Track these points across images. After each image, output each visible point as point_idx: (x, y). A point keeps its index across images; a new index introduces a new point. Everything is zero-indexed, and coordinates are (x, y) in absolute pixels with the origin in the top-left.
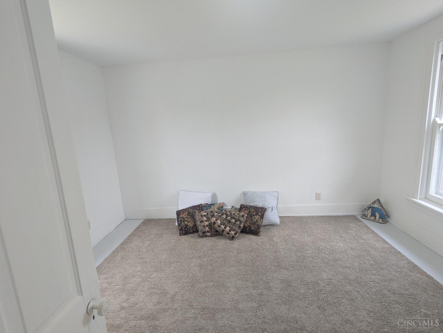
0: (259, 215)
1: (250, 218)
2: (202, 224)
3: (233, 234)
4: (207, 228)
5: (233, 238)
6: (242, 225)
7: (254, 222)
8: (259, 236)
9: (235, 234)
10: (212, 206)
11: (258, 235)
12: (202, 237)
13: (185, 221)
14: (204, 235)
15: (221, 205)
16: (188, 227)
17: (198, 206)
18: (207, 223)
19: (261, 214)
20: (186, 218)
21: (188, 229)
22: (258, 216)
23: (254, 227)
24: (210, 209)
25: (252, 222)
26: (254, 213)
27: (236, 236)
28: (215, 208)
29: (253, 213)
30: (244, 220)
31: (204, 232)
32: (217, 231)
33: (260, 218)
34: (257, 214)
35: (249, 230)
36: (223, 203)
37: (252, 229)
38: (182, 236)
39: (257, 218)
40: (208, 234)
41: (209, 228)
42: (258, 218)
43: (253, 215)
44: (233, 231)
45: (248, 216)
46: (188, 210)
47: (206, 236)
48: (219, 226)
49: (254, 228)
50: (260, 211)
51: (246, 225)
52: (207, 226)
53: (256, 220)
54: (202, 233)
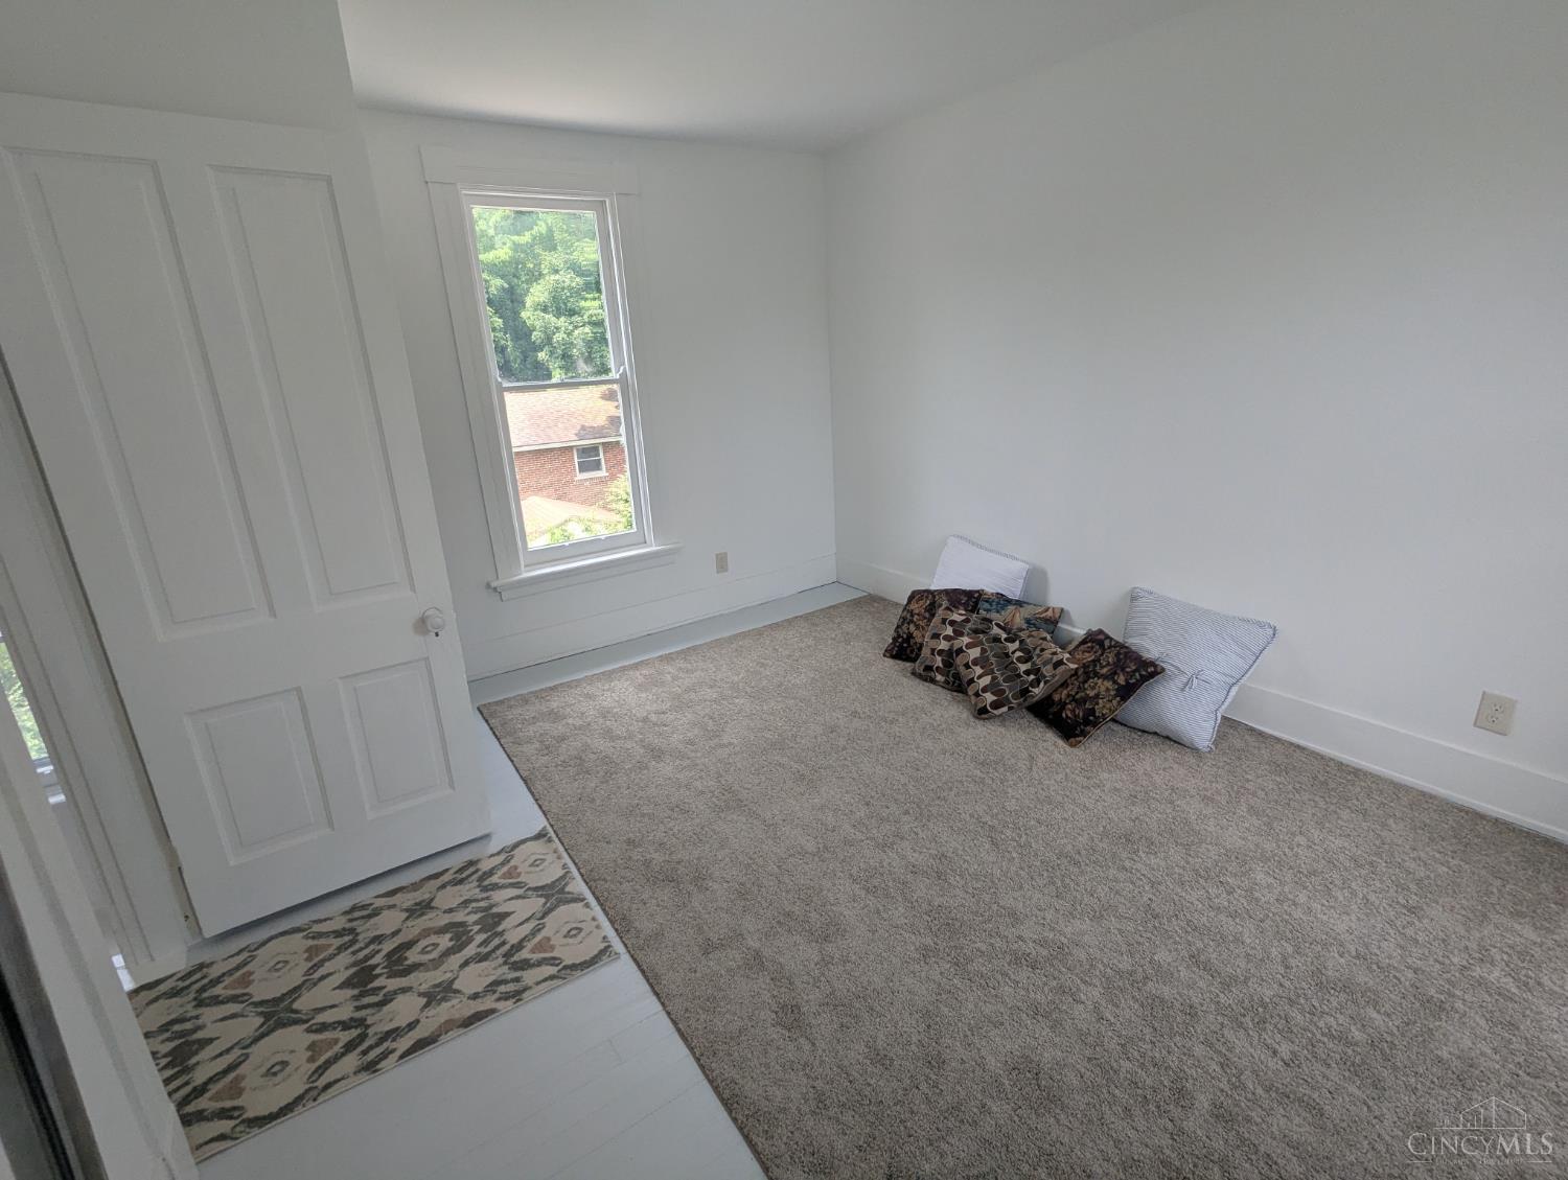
0: (1115, 682)
1: (1081, 679)
2: (933, 643)
3: (989, 701)
4: (939, 659)
5: (982, 713)
6: (1036, 690)
7: (1082, 697)
8: (1072, 746)
9: (996, 705)
10: (1011, 608)
11: (1072, 740)
12: (920, 677)
13: (912, 621)
14: (926, 675)
15: (1049, 613)
16: (912, 641)
17: (969, 594)
18: (944, 645)
19: (1126, 680)
20: (918, 615)
21: (909, 646)
22: (1108, 684)
23: (1073, 711)
24: (998, 612)
25: (1077, 693)
26: (1105, 670)
27: (995, 712)
28: (1018, 615)
29: (1102, 667)
30: (1054, 676)
31: (928, 668)
32: (957, 676)
33: (1112, 693)
34: (1111, 677)
35: (1054, 714)
36: (1062, 610)
37: (1064, 715)
38: (886, 659)
39: (1103, 689)
40: (939, 678)
41: (943, 660)
42: (1108, 690)
43: (1096, 675)
44: (992, 693)
45: (1081, 672)
46: (934, 597)
47: (933, 681)
48: (967, 666)
49: (1070, 715)
50: (1128, 670)
51: (1056, 697)
52: (941, 652)
53: (1095, 691)
54: (923, 667)
